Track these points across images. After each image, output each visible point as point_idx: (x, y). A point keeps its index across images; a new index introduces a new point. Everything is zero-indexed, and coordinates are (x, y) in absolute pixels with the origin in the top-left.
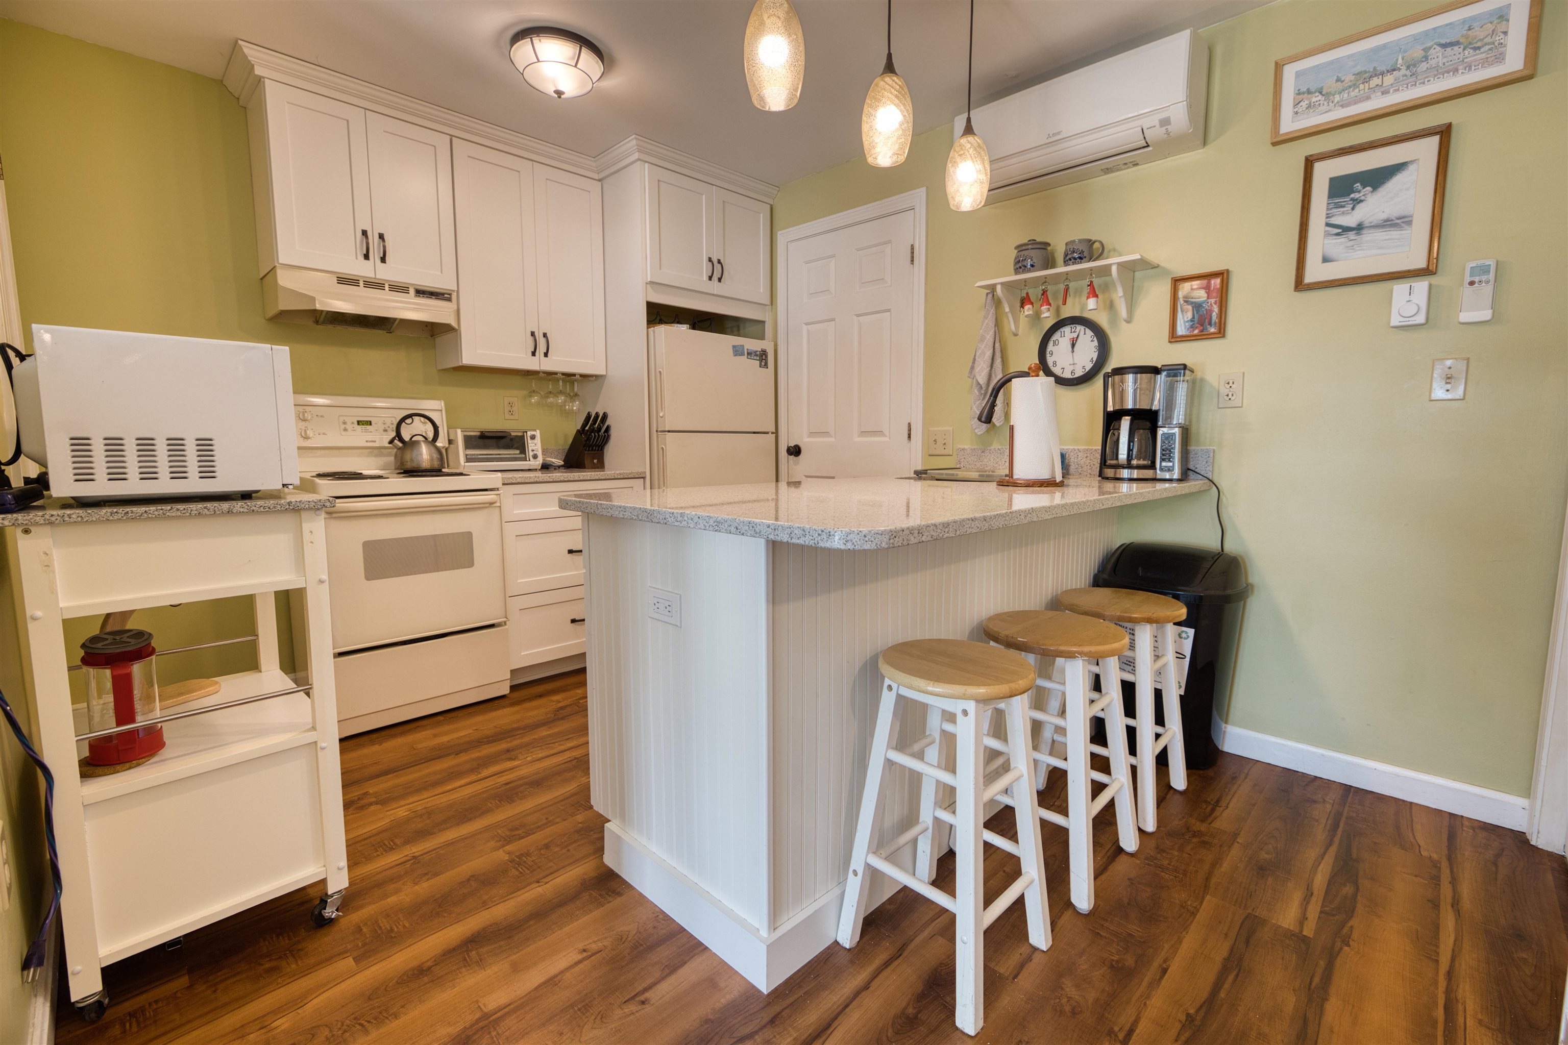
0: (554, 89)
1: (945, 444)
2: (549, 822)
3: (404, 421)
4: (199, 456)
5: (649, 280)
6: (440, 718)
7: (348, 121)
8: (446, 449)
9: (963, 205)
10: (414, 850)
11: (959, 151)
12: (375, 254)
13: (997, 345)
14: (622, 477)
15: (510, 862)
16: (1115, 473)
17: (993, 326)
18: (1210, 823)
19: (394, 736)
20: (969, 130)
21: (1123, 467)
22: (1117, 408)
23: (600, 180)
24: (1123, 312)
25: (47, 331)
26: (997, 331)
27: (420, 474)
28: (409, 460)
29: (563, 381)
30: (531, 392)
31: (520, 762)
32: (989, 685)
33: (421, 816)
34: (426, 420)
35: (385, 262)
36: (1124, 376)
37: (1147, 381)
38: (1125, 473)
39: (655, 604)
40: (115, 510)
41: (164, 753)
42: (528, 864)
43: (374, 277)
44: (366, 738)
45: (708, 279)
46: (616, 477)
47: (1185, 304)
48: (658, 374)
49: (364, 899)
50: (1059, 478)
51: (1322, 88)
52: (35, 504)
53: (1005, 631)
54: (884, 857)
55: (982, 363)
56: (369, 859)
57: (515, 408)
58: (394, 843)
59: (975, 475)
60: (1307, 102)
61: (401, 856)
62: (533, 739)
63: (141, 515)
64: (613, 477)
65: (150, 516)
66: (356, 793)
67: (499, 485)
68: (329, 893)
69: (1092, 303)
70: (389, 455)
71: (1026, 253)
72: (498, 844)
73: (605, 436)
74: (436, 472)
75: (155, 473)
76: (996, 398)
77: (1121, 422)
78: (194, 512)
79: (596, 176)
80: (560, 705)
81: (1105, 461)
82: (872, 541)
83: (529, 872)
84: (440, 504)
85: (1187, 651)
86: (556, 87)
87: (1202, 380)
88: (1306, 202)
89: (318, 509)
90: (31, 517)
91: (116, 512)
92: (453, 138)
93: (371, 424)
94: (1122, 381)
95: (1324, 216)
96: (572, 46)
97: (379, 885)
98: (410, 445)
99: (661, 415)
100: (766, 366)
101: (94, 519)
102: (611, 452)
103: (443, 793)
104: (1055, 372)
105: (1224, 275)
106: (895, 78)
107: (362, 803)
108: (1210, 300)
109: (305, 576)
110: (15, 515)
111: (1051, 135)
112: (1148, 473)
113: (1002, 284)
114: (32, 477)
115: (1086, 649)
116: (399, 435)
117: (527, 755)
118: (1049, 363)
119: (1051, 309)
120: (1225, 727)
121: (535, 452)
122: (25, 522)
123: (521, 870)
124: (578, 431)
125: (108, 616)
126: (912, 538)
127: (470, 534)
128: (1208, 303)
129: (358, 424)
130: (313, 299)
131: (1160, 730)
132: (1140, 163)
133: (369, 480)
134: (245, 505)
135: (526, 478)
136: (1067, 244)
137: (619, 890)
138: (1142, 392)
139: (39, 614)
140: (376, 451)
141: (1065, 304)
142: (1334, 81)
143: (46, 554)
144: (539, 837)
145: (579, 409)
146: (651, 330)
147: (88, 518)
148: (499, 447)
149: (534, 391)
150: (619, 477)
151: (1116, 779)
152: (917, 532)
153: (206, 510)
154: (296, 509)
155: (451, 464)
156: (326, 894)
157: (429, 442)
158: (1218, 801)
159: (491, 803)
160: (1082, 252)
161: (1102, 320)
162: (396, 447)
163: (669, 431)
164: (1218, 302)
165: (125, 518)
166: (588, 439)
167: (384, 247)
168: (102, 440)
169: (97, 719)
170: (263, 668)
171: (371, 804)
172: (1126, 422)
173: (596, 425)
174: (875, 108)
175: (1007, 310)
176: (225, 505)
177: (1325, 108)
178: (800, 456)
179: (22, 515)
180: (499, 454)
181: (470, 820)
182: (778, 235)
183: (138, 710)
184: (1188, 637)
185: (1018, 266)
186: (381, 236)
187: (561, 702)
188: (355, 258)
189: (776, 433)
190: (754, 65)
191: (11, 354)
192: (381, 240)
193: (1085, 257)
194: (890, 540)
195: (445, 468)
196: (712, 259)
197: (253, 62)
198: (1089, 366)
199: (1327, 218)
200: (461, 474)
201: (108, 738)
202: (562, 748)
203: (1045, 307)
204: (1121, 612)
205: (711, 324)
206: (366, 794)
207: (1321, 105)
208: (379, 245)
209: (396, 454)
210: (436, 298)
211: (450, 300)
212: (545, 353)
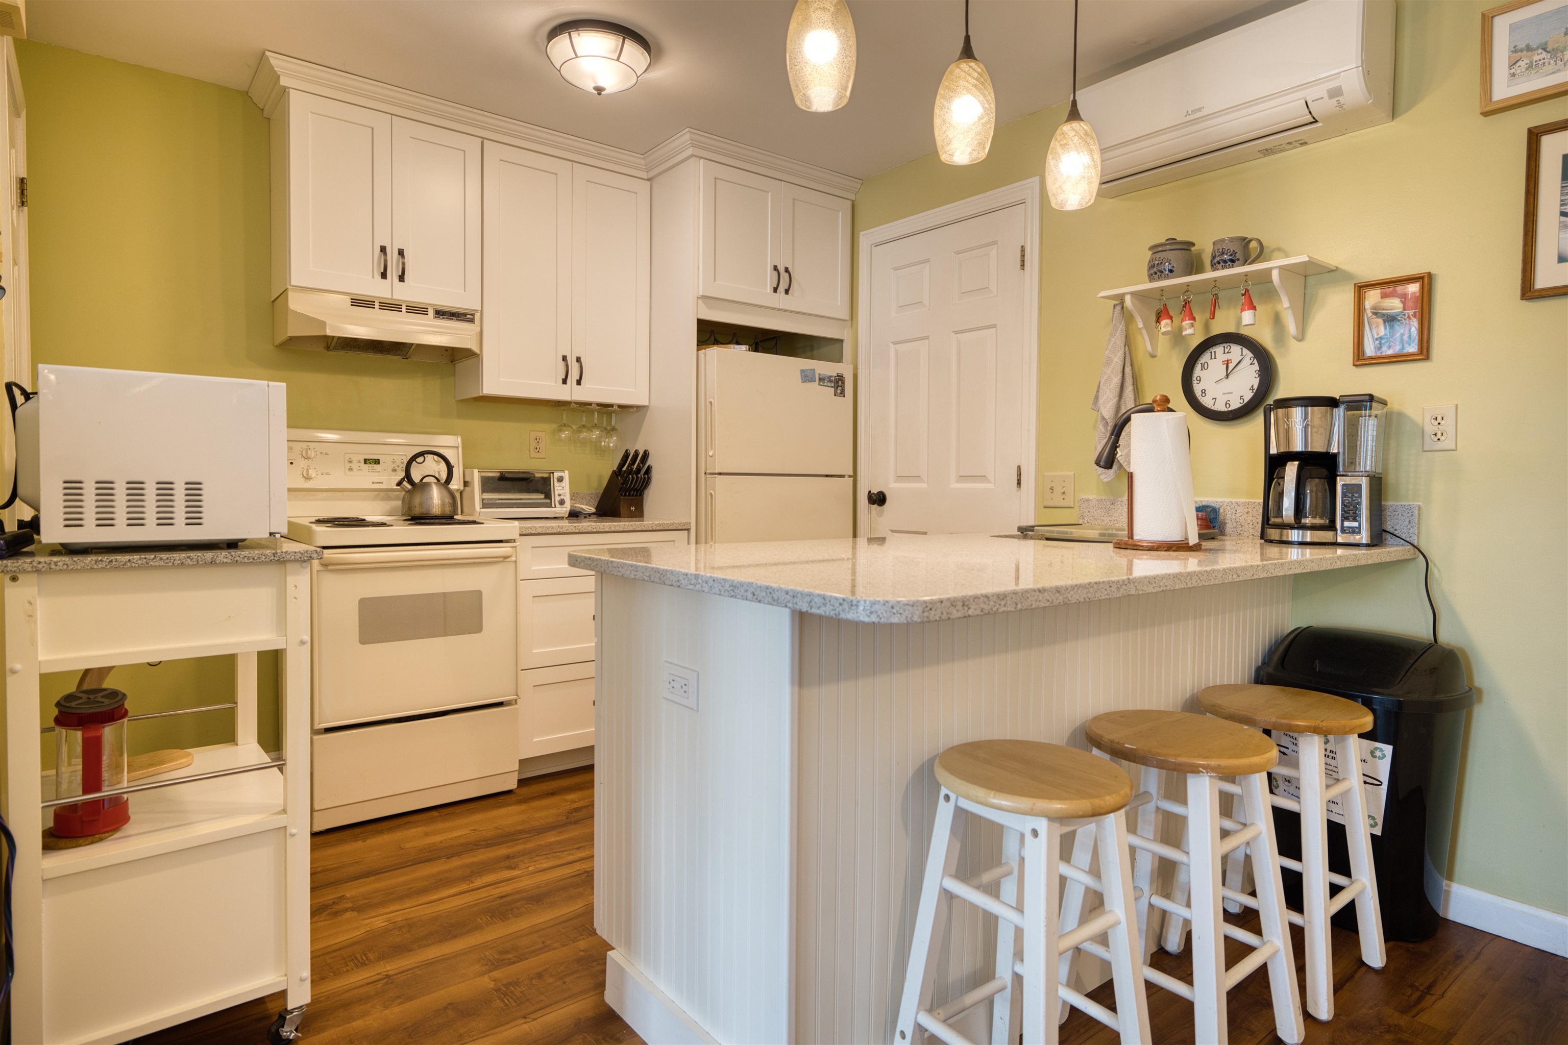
0: (594, 85)
1: (1064, 493)
2: (546, 946)
3: (415, 460)
4: (187, 501)
5: (701, 294)
6: (435, 814)
7: (372, 128)
8: (461, 493)
9: (1068, 203)
10: (388, 968)
11: (1061, 140)
12: (393, 273)
13: (1128, 369)
14: (661, 528)
15: (496, 991)
16: (1281, 535)
17: (1123, 345)
18: (1415, 1016)
19: (381, 832)
20: (1074, 114)
21: (1292, 527)
22: (1282, 450)
23: (649, 180)
24: (1291, 326)
25: (50, 372)
26: (1127, 352)
27: (427, 521)
28: (417, 505)
29: (599, 412)
30: (561, 426)
31: (521, 872)
32: (1065, 799)
33: (400, 928)
34: (440, 459)
35: (404, 281)
36: (1290, 409)
37: (1320, 416)
38: (1295, 535)
39: (670, 683)
40: (100, 558)
41: (128, 829)
42: (515, 995)
43: (391, 297)
44: (348, 833)
45: (772, 290)
46: (654, 528)
47: (1374, 316)
48: (709, 405)
49: (328, 1020)
50: (1193, 540)
51: (1546, 43)
52: (25, 550)
53: (1112, 735)
54: (943, 1018)
55: (1108, 392)
56: (337, 974)
57: (542, 445)
58: (367, 959)
59: (1093, 534)
60: (1527, 61)
61: (373, 974)
62: (539, 845)
63: (125, 564)
64: (650, 529)
65: (133, 565)
66: (329, 896)
67: (516, 535)
68: (289, 1008)
69: (1247, 317)
70: (397, 498)
71: (1162, 255)
72: (484, 969)
73: (645, 478)
74: (447, 519)
75: (142, 519)
76: (1119, 437)
77: (1285, 469)
78: (177, 562)
79: (644, 175)
80: (575, 805)
81: (1268, 519)
82: (901, 614)
83: (515, 1005)
84: (446, 557)
85: (1384, 774)
86: (595, 83)
87: (1400, 414)
88: (1532, 185)
89: (304, 561)
90: (20, 564)
91: (101, 561)
92: (485, 141)
93: (379, 463)
94: (1288, 417)
95: (1559, 203)
96: (614, 38)
97: (346, 1005)
98: (420, 487)
99: (711, 454)
100: (842, 394)
101: (79, 567)
102: (653, 497)
103: (427, 903)
104: (1203, 403)
105: (1426, 281)
106: (973, 64)
107: (337, 908)
108: (1406, 312)
109: (286, 636)
110: (5, 562)
111: (1190, 112)
112: (1327, 536)
113: (1133, 294)
114: (26, 520)
115: (1213, 762)
116: (408, 476)
117: (529, 864)
118: (1196, 392)
119: (1196, 324)
120: (1449, 886)
121: (562, 497)
122: (13, 570)
123: (506, 1001)
124: (614, 472)
125: (87, 672)
126: (955, 612)
127: (479, 594)
128: (1404, 315)
129: (365, 463)
130: (323, 324)
131: (1339, 880)
132: (1309, 143)
133: (370, 528)
134: (229, 555)
135: (548, 528)
136: (1214, 243)
137: (618, 1035)
138: (1315, 430)
139: (18, 666)
140: (382, 494)
141: (1213, 318)
142: (1563, 34)
143: (30, 603)
144: (533, 963)
145: (616, 446)
146: (702, 352)
147: (73, 566)
148: (521, 491)
149: (565, 425)
150: (658, 528)
151: (1268, 941)
152: (961, 604)
153: (189, 560)
154: (281, 561)
155: (465, 510)
156: (286, 1009)
157: (442, 484)
158: (1430, 987)
159: (481, 919)
160: (1235, 253)
161: (1265, 338)
162: (404, 490)
163: (720, 474)
164: (1418, 314)
165: (108, 567)
166: (625, 482)
167: (404, 264)
168: (93, 483)
169: (64, 786)
170: (239, 743)
171: (346, 910)
172: (1291, 470)
173: (635, 466)
174: (949, 99)
175: (1141, 325)
176: (209, 555)
177: (1550, 68)
178: (885, 506)
179: (12, 561)
180: (521, 499)
181: (455, 937)
182: (861, 237)
183: (106, 778)
184: (1384, 756)
185: (1152, 271)
186: (401, 253)
187: (576, 802)
188: (372, 278)
189: (854, 476)
190: (796, 64)
191: (17, 392)
192: (400, 256)
193: (1238, 260)
194: (923, 612)
195: (457, 514)
196: (778, 267)
197: (279, 73)
198: (1248, 396)
199: (1562, 205)
200: (474, 522)
201: (73, 807)
202: (571, 858)
203: (1187, 322)
204: (1277, 718)
205: (776, 344)
206: (342, 897)
207: (1546, 64)
208: (398, 261)
209: (404, 497)
210: (457, 320)
211: (473, 322)
212: (577, 380)
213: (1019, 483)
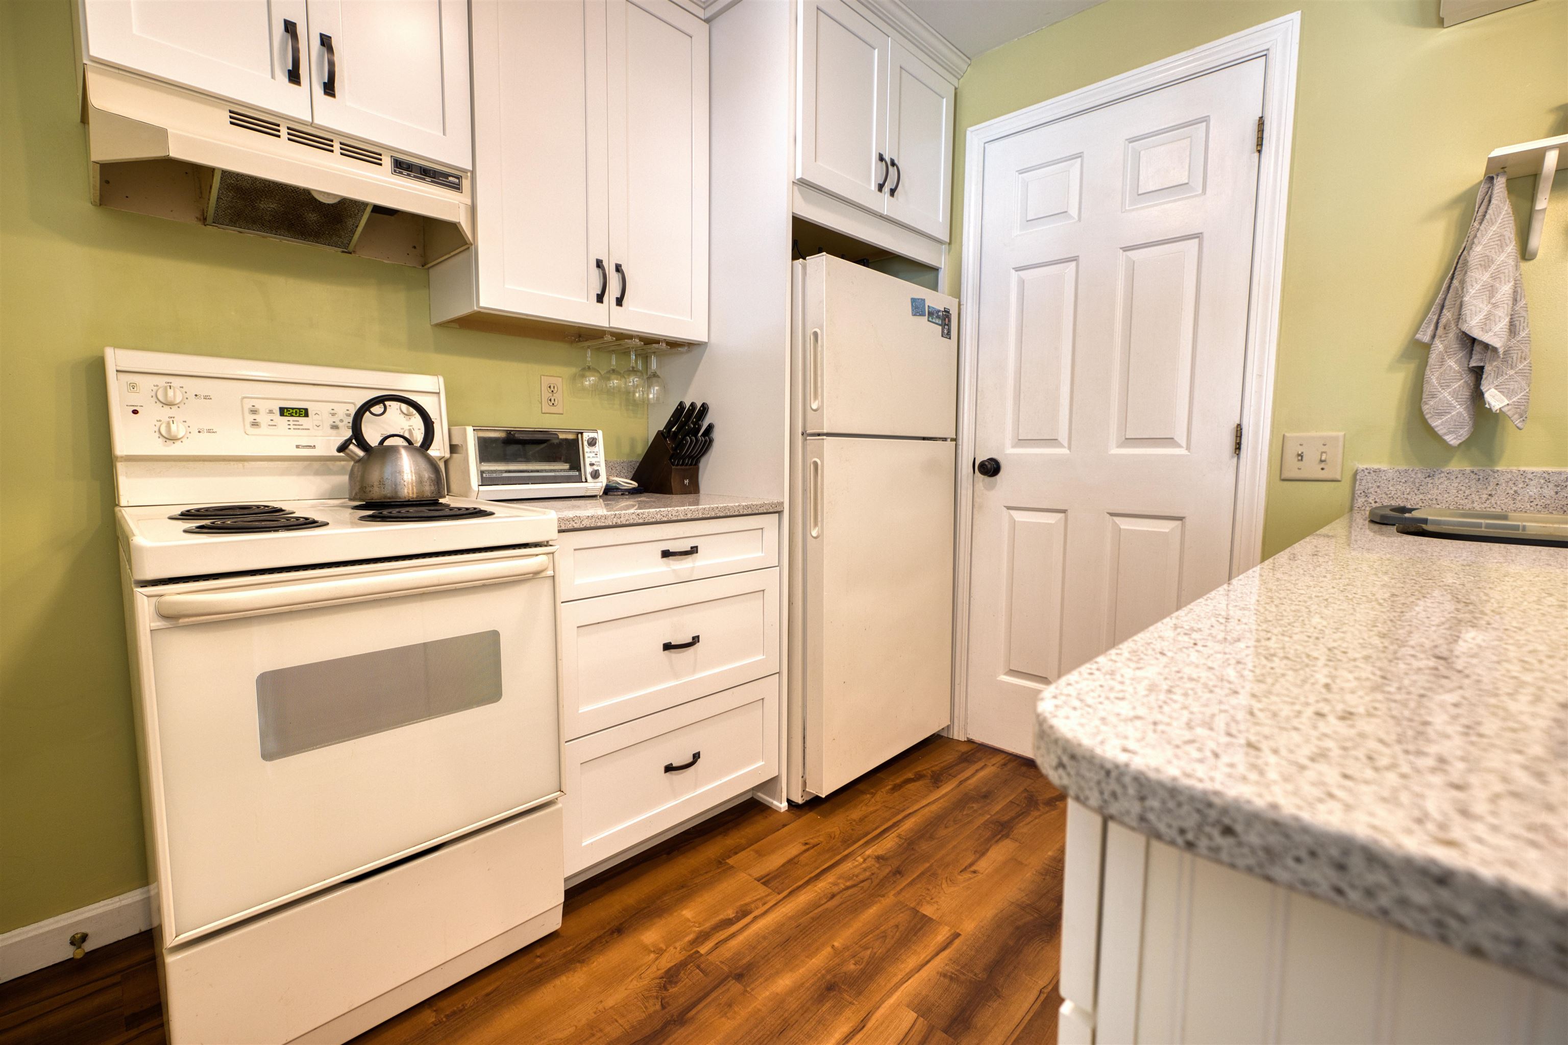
1: (1323, 461)
3: (368, 409)
5: (799, 176)
8: (446, 462)
12: (313, 76)
14: (750, 512)
23: (707, 20)
28: (376, 483)
34: (412, 409)
35: (332, 95)
43: (309, 120)
45: (877, 188)
46: (741, 513)
48: (811, 338)
57: (558, 396)
64: (737, 513)
70: (341, 471)
73: (704, 439)
74: (429, 508)
93: (307, 415)
98: (378, 454)
100: (948, 335)
116: (357, 436)
121: (595, 468)
124: (660, 434)
127: (494, 636)
129: (282, 414)
135: (595, 514)
140: (316, 465)
145: (658, 399)
146: (799, 262)
148: (536, 459)
149: (589, 368)
155: (454, 487)
157: (416, 449)
162: (352, 458)
163: (828, 435)
166: (678, 446)
167: (332, 64)
173: (691, 424)
175: (1543, 205)
178: (998, 477)
180: (538, 471)
182: (968, 133)
186: (326, 41)
188: (270, 77)
189: (956, 439)
192: (325, 49)
195: (444, 497)
196: (885, 158)
200: (474, 513)
208: (321, 57)
209: (352, 470)
210: (432, 181)
211: (459, 189)
212: (617, 298)
213: (1238, 447)
